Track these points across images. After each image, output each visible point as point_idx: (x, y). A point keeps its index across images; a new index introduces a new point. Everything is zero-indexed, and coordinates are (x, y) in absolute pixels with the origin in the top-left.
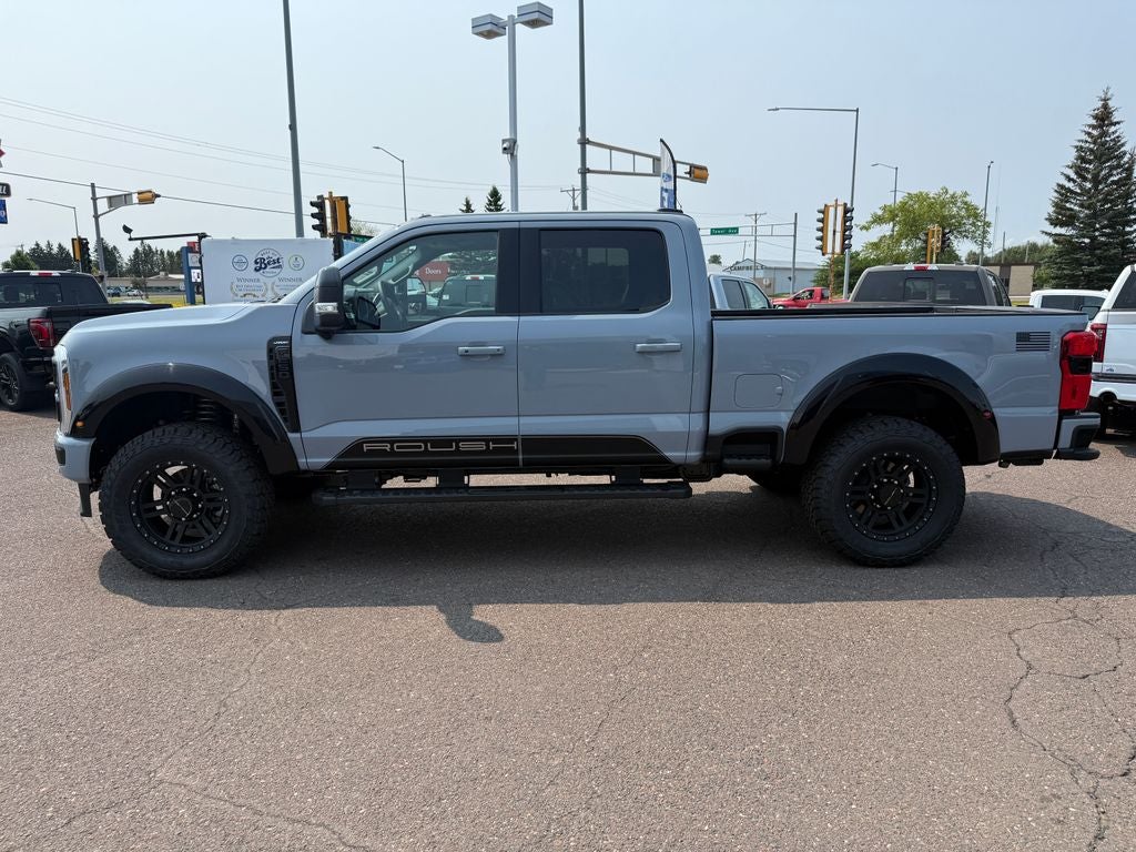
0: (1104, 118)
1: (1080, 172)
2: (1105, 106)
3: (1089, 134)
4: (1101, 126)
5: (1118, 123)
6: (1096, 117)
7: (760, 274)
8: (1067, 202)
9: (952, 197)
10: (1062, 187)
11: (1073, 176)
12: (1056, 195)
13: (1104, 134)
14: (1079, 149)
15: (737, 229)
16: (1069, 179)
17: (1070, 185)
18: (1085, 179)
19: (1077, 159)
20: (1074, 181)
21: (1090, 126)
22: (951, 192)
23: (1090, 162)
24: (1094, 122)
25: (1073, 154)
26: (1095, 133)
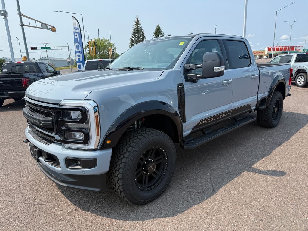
0: (137, 22)
1: (135, 36)
2: (137, 20)
3: (135, 26)
4: (137, 25)
5: (140, 24)
6: (136, 22)
7: (49, 62)
8: (133, 43)
9: (106, 40)
10: (131, 39)
11: (133, 36)
12: (130, 41)
13: (138, 27)
14: (134, 30)
15: (50, 47)
16: (133, 37)
17: (133, 39)
18: (136, 37)
19: (133, 32)
20: (134, 38)
21: (135, 24)
22: (105, 39)
23: (136, 33)
24: (136, 24)
25: (132, 31)
26: (136, 26)
